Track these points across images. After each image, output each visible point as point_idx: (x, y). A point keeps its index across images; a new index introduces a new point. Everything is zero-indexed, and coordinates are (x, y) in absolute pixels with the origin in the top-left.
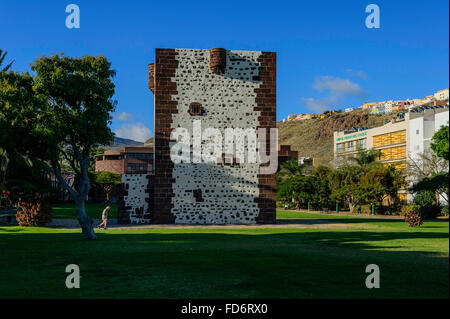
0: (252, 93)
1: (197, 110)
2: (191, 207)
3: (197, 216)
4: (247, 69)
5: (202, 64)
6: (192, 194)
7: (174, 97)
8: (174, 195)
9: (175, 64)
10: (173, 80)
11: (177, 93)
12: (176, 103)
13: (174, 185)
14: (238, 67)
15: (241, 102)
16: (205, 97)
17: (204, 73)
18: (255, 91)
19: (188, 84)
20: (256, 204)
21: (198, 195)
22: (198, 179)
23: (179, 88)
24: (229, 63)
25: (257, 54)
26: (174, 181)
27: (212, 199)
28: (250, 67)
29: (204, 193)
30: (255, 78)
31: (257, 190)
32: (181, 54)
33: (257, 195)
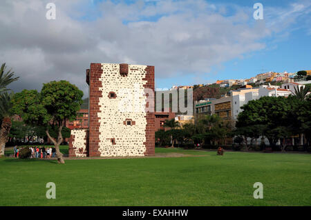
0: (142, 87)
1: (112, 95)
2: (109, 147)
3: (112, 153)
4: (139, 74)
5: (116, 71)
6: (110, 140)
7: (100, 89)
8: (100, 141)
9: (101, 71)
10: (100, 79)
11: (102, 86)
12: (101, 92)
13: (100, 136)
14: (135, 73)
16: (117, 89)
17: (117, 76)
18: (144, 86)
19: (108, 82)
20: (144, 145)
21: (113, 141)
22: (113, 132)
23: (103, 84)
24: (130, 71)
25: (145, 67)
26: (100, 133)
27: (121, 143)
28: (141, 73)
29: (116, 140)
30: (143, 79)
31: (145, 138)
32: (105, 66)
33: (145, 141)
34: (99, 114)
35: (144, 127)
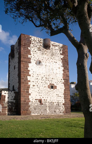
0: (60, 60)
1: (39, 63)
4: (58, 50)
5: (41, 44)
6: (38, 101)
7: (29, 56)
8: (30, 101)
9: (30, 42)
10: (29, 48)
11: (30, 54)
12: (30, 59)
13: (30, 97)
14: (55, 48)
15: (56, 62)
16: (42, 58)
17: (42, 48)
18: (61, 59)
19: (35, 52)
20: (63, 106)
21: (40, 101)
24: (51, 46)
25: (61, 45)
26: (30, 94)
28: (59, 49)
29: (43, 101)
30: (61, 54)
31: (64, 100)
32: (32, 38)
33: (64, 102)
34: (28, 77)
35: (63, 91)
